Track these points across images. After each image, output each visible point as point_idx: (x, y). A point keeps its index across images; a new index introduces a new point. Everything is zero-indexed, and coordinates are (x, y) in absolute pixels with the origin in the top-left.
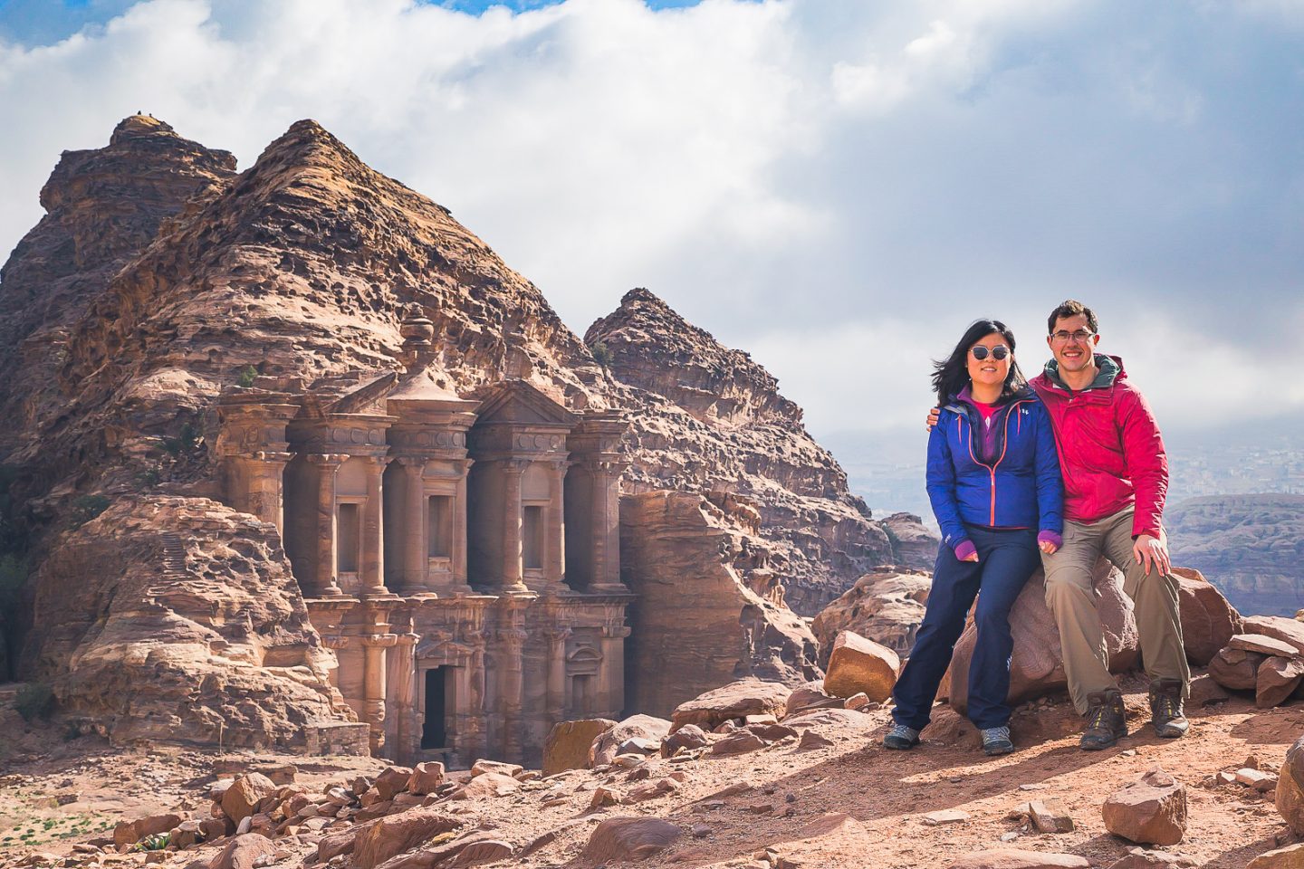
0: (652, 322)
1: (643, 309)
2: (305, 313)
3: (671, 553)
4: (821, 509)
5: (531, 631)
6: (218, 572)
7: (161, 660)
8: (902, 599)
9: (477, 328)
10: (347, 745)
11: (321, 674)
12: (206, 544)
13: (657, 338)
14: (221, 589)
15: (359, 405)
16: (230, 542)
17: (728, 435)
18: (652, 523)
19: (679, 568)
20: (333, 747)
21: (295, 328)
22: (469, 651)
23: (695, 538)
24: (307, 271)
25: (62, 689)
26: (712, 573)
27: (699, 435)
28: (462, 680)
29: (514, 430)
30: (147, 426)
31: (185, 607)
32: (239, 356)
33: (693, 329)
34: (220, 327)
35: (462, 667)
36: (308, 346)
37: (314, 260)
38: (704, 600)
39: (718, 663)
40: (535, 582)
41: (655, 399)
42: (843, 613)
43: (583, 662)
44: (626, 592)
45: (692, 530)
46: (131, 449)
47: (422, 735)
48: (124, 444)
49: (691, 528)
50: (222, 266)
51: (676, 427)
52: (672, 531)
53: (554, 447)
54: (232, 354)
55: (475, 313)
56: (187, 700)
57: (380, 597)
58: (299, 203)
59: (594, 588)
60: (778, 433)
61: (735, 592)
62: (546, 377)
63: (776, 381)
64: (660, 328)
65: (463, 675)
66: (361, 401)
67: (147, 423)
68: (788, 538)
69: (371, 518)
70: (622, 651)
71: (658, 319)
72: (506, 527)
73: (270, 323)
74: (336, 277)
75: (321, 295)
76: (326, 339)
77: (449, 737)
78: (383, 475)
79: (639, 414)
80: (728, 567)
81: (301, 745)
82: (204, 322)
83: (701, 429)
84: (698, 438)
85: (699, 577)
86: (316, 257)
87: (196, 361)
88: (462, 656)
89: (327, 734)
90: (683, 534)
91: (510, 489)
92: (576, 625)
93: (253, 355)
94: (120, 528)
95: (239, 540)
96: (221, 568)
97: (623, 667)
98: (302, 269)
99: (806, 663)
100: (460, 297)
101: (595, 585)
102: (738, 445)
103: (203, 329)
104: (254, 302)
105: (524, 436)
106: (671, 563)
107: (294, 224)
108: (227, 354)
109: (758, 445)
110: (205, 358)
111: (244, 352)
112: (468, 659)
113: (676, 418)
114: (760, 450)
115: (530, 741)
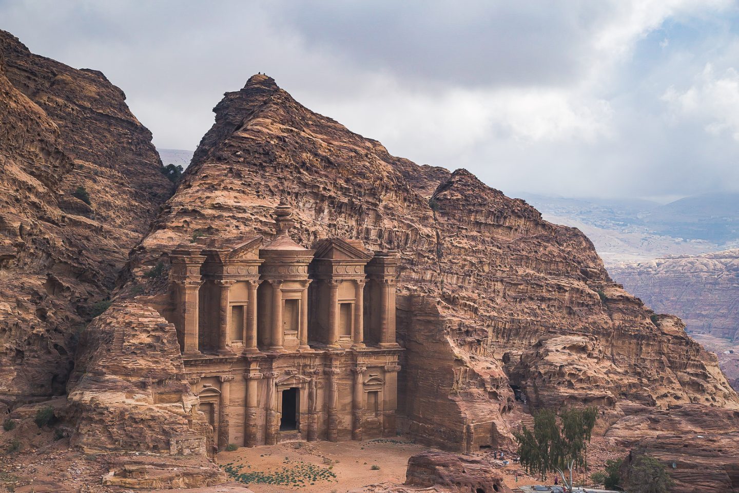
0: (464, 187)
1: (460, 181)
2: (235, 200)
3: (423, 328)
4: (559, 283)
5: (344, 369)
6: (139, 352)
7: (97, 402)
8: (559, 349)
9: (346, 200)
10: (193, 449)
11: (187, 408)
12: (136, 336)
13: (465, 196)
14: (138, 362)
15: (242, 254)
16: (148, 335)
17: (505, 246)
18: (415, 310)
19: (426, 336)
20: (184, 450)
21: (228, 209)
22: (309, 379)
23: (433, 321)
24: (241, 177)
25: (57, 412)
26: (440, 340)
27: (487, 247)
28: (304, 396)
29: (333, 264)
30: (146, 262)
31: (117, 371)
32: (197, 224)
33: (490, 189)
34: (190, 208)
35: (303, 388)
36: (233, 217)
37: (245, 170)
38: (436, 354)
39: (442, 389)
40: (346, 343)
41: (462, 228)
42: (532, 354)
43: (373, 385)
44: (398, 348)
45: (433, 316)
46: (136, 274)
47: (280, 424)
48: (134, 271)
49: (431, 315)
50: (197, 175)
51: (473, 243)
52: (423, 316)
53: (358, 272)
54: (194, 223)
55: (345, 192)
56: (107, 424)
57: (253, 354)
58: (243, 140)
59: (380, 345)
60: (536, 243)
61: (451, 352)
62: (395, 221)
63: (540, 214)
64: (468, 190)
65: (304, 393)
66: (243, 252)
67: (146, 260)
68: (538, 300)
69: (249, 312)
70: (396, 379)
71: (468, 185)
72: (330, 315)
73: (215, 206)
74: (258, 179)
75: (248, 190)
76: (244, 214)
77: (297, 424)
78: (257, 290)
79: (453, 236)
80: (448, 339)
81: (167, 449)
82: (183, 206)
83: (488, 243)
84: (486, 248)
85: (434, 341)
86: (247, 169)
87: (176, 227)
88: (304, 382)
89: (181, 444)
90: (428, 318)
91: (332, 295)
92: (369, 365)
93: (205, 223)
94: (104, 324)
95: (153, 334)
96: (142, 350)
97: (397, 386)
98: (238, 175)
99: (491, 389)
100: (337, 184)
101: (381, 344)
102: (511, 250)
103: (182, 209)
104: (209, 195)
105: (339, 267)
106: (422, 333)
107: (238, 152)
108: (191, 222)
109: (523, 250)
110: (180, 225)
111: (201, 221)
112: (307, 384)
113: (474, 238)
114: (524, 253)
115: (343, 426)
